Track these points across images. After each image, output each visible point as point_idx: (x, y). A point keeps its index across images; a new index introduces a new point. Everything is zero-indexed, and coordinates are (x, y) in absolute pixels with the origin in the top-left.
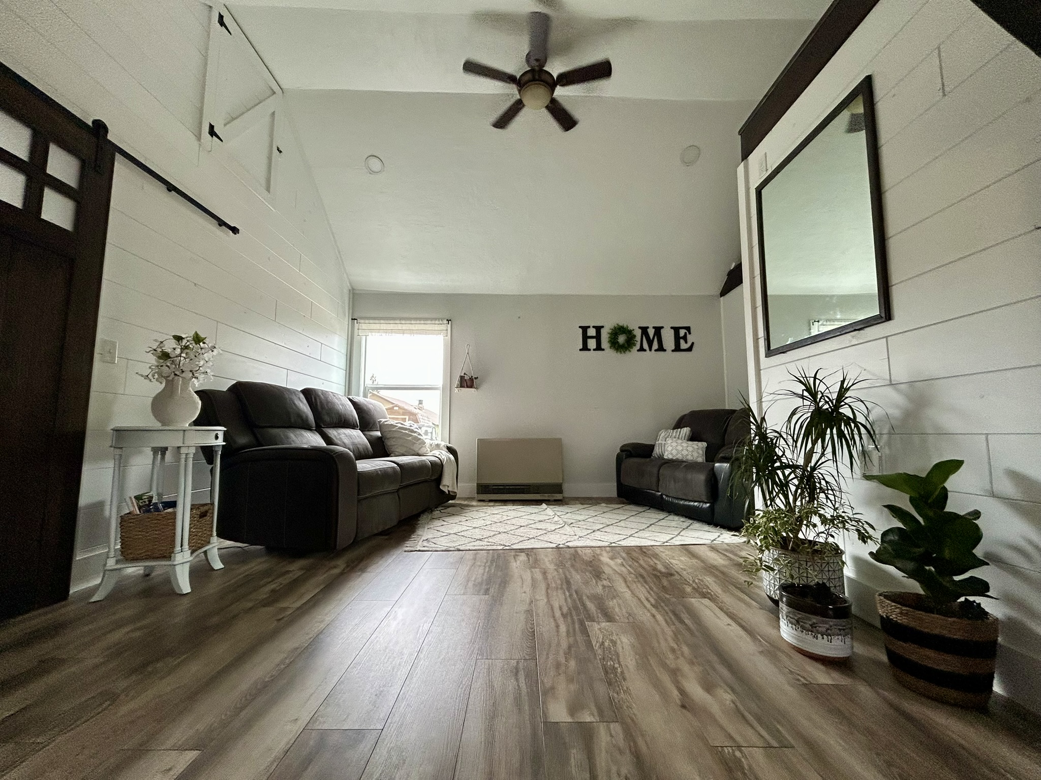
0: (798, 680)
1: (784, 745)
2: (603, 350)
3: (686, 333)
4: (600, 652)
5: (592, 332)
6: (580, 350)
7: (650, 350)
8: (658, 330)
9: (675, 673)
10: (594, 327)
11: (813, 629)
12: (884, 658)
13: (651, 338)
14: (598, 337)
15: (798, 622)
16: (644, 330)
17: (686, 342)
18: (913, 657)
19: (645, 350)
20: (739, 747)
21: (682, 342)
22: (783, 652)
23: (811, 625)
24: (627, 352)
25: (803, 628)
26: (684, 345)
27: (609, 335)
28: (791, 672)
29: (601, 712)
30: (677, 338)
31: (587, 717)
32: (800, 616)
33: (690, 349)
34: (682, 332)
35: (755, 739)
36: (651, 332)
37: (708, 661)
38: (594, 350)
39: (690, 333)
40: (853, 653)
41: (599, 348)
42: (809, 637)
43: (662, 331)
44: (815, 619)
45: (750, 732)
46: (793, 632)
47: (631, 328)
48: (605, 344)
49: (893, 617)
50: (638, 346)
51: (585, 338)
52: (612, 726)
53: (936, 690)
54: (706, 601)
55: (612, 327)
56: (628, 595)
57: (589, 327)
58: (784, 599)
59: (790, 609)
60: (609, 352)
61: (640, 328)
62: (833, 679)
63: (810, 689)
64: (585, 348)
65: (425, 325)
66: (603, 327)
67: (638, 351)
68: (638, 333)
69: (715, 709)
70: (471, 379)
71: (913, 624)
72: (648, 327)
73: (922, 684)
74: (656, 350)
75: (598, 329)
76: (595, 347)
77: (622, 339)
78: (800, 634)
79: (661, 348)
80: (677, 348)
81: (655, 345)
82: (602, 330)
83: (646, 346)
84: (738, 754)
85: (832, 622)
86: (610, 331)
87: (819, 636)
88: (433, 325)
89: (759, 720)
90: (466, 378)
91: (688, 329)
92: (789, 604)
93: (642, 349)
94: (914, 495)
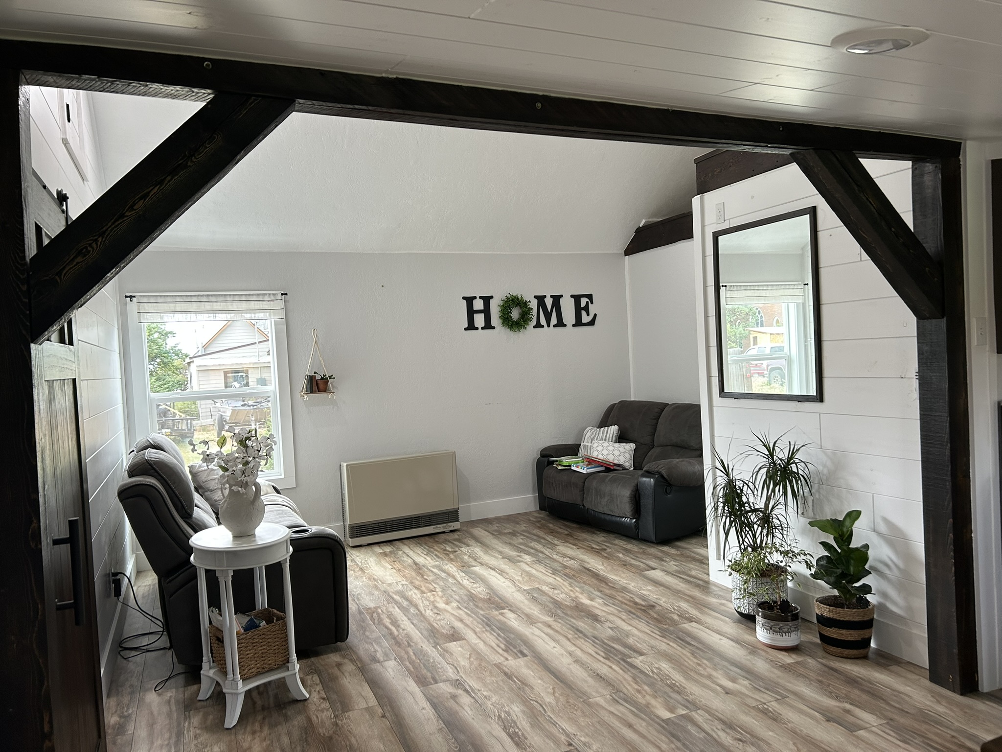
0: (777, 664)
1: (784, 697)
2: (494, 328)
3: (587, 302)
4: (656, 677)
5: (478, 305)
6: (466, 329)
7: (549, 326)
8: (557, 299)
9: (709, 677)
10: (480, 297)
11: (780, 631)
12: (818, 641)
13: (549, 309)
14: (486, 311)
15: (771, 628)
16: (541, 299)
17: (588, 314)
18: (835, 636)
19: (543, 326)
20: (765, 704)
21: (584, 313)
22: (761, 649)
23: (779, 629)
24: (522, 330)
25: (774, 631)
26: (586, 319)
27: (499, 309)
28: (772, 661)
29: (687, 708)
30: (578, 310)
31: (682, 711)
32: (772, 624)
33: (592, 323)
34: (584, 301)
35: (770, 698)
36: (549, 302)
37: (724, 666)
38: (482, 328)
39: (592, 303)
40: (801, 641)
41: (488, 326)
42: (778, 636)
43: (561, 300)
44: (781, 624)
45: (765, 696)
46: (769, 635)
47: (526, 298)
48: (495, 320)
49: (825, 614)
50: (534, 322)
51: (471, 312)
52: (698, 711)
53: (847, 652)
54: (694, 624)
55: (504, 298)
56: (635, 631)
57: (475, 298)
58: (760, 614)
59: (766, 620)
60: (500, 331)
61: (535, 297)
62: (794, 659)
63: (785, 668)
64: (471, 326)
65: (248, 303)
66: (492, 297)
67: (534, 327)
68: (534, 304)
69: (744, 690)
70: (325, 380)
71: (835, 617)
72: (545, 296)
73: (839, 650)
74: (554, 326)
75: (487, 300)
76: (483, 325)
77: (515, 314)
78: (771, 635)
79: (560, 323)
80: (579, 323)
81: (554, 320)
82: (491, 301)
83: (543, 321)
84: (766, 706)
85: (790, 624)
86: (501, 303)
87: (784, 634)
88: (261, 302)
89: (768, 689)
90: (318, 377)
91: (590, 297)
92: (764, 617)
93: (538, 325)
94: (837, 536)
